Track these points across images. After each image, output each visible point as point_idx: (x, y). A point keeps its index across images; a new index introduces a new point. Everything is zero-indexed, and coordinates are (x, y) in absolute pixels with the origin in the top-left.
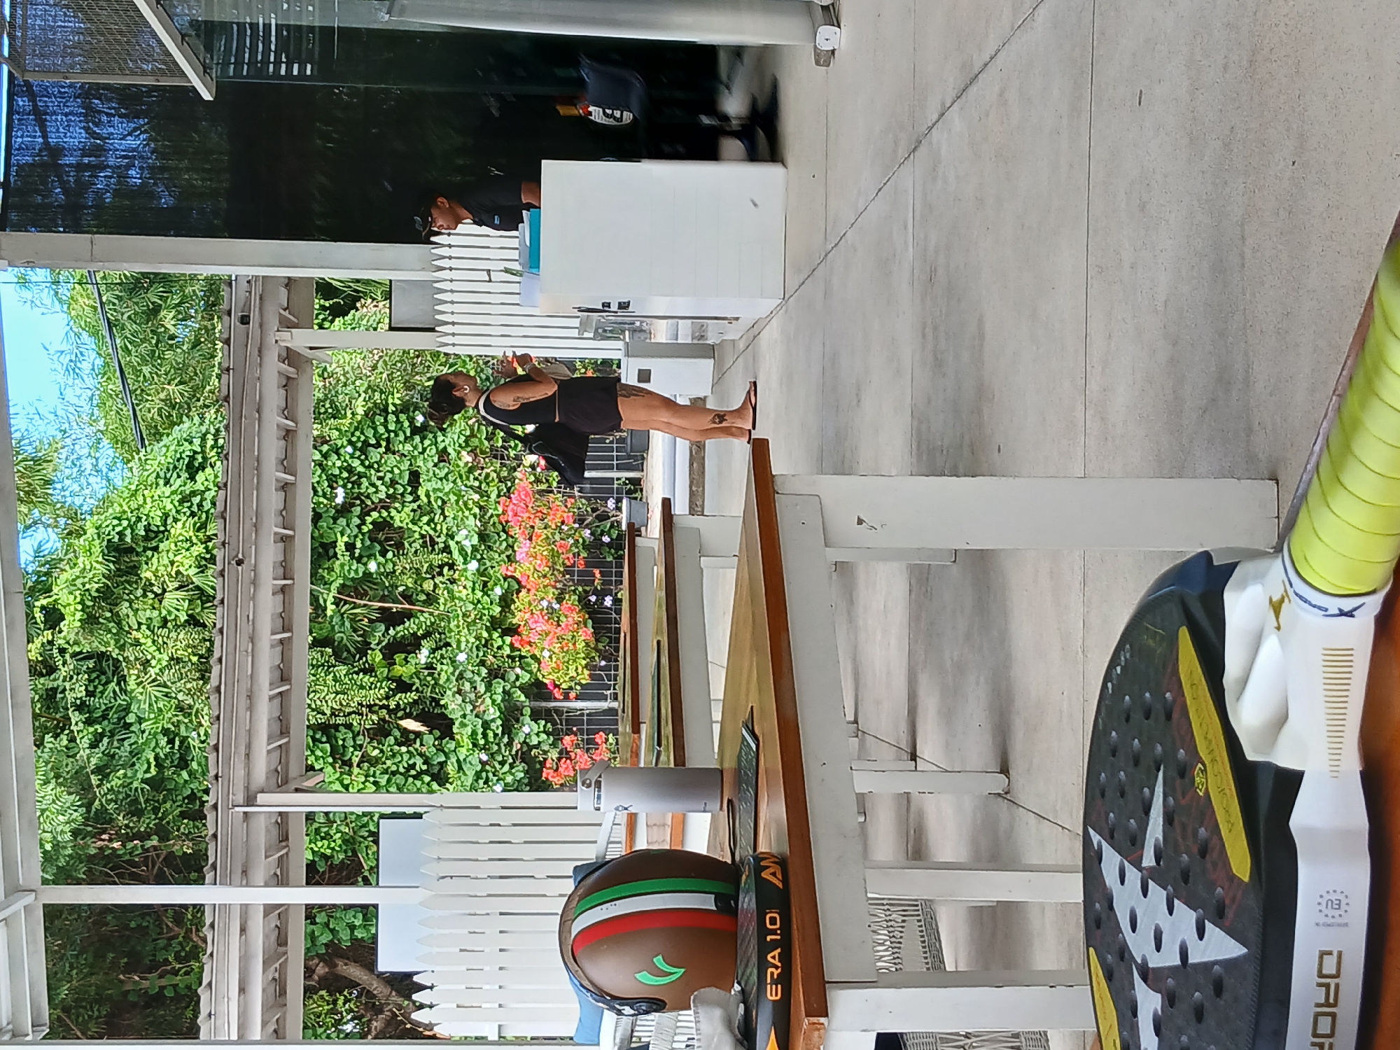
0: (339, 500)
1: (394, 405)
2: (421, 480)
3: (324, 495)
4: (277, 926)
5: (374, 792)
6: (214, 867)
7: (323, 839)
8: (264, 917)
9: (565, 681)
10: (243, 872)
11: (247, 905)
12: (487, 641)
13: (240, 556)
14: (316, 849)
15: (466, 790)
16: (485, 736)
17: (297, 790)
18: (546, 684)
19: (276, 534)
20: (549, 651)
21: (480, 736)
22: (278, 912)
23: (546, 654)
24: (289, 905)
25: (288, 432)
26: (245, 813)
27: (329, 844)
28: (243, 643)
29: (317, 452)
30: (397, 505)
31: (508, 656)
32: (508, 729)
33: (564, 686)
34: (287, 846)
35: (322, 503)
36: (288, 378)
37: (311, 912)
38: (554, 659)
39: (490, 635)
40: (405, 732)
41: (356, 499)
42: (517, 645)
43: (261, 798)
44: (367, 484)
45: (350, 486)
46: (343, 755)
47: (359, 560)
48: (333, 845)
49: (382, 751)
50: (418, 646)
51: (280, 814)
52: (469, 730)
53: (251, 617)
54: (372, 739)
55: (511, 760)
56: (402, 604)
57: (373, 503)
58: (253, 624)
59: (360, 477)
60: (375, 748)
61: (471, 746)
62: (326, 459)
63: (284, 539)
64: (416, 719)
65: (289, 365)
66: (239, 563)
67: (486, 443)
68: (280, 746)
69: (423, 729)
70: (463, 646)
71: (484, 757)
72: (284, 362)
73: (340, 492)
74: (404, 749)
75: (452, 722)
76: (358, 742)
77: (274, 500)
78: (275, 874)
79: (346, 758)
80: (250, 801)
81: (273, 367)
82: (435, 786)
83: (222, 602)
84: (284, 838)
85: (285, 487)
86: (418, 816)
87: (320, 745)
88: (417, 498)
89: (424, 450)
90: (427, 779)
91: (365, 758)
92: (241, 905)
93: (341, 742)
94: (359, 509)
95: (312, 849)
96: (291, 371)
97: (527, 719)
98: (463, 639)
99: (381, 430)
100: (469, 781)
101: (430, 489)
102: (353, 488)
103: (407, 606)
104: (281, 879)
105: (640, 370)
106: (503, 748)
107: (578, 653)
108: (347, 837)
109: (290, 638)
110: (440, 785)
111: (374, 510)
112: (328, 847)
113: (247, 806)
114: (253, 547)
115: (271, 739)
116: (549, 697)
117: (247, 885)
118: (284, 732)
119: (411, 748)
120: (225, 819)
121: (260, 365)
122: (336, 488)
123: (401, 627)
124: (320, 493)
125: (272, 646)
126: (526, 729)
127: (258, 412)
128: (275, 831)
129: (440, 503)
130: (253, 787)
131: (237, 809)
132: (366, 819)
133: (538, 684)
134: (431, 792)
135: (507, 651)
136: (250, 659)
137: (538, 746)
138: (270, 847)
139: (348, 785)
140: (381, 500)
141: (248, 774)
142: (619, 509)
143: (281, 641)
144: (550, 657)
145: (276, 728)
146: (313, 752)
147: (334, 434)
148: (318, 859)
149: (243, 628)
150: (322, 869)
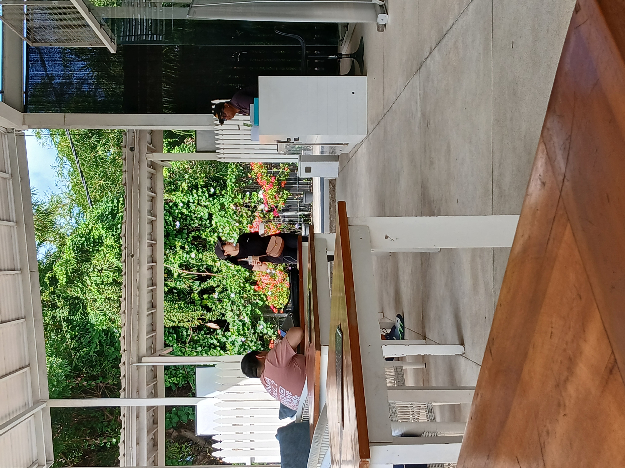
0: (177, 227)
1: (201, 185)
2: (213, 218)
3: (171, 225)
4: (153, 415)
5: (196, 356)
6: (124, 390)
7: (174, 376)
8: (147, 411)
9: (278, 305)
10: (137, 392)
11: (139, 406)
12: (243, 288)
13: (133, 253)
14: (171, 381)
15: (236, 354)
16: (243, 330)
17: (160, 356)
18: (270, 307)
19: (148, 243)
20: (271, 292)
21: (241, 330)
22: (153, 409)
23: (270, 293)
24: (158, 406)
25: (153, 198)
26: (137, 366)
27: (177, 379)
28: (135, 291)
29: (167, 206)
30: (203, 228)
31: (253, 295)
32: (254, 326)
33: (278, 307)
34: (157, 380)
35: (170, 228)
36: (152, 174)
37: (168, 409)
38: (273, 296)
39: (244, 284)
40: (209, 328)
41: (185, 226)
42: (257, 289)
43: (144, 359)
44: (189, 219)
45: (182, 220)
46: (182, 339)
47: (187, 253)
48: (178, 379)
49: (199, 337)
50: (214, 291)
51: (153, 366)
52: (236, 327)
53: (138, 280)
54: (194, 332)
55: (255, 340)
56: (206, 272)
57: (192, 228)
58: (139, 283)
59: (187, 217)
60: (196, 336)
61: (237, 334)
62: (171, 209)
63: (151, 245)
64: (215, 322)
65: (152, 169)
66: (132, 256)
67: (241, 201)
68: (152, 336)
69: (217, 327)
70: (233, 290)
71: (243, 339)
72: (150, 167)
73: (178, 223)
74: (209, 336)
75: (229, 324)
76: (189, 333)
77: (147, 228)
78: (152, 392)
79: (183, 341)
80: (139, 361)
81: (145, 170)
82: (222, 352)
83: (125, 273)
84: (155, 377)
85: (151, 222)
86: (214, 366)
87: (172, 335)
88: (211, 225)
89: (215, 204)
90: (219, 349)
91: (192, 340)
92: (136, 406)
93: (181, 333)
94: (186, 230)
95: (169, 381)
96: (153, 171)
97: (262, 322)
98: (233, 287)
99: (195, 195)
100: (236, 349)
101: (217, 221)
102: (183, 221)
103: (208, 274)
104: (154, 395)
105: (306, 167)
106: (252, 335)
107: (284, 293)
108: (185, 375)
109: (156, 289)
110: (224, 351)
111: (193, 231)
112: (177, 380)
113: (138, 363)
114: (138, 249)
115: (148, 333)
116: (273, 313)
117: (139, 398)
118: (154, 330)
119: (211, 336)
120: (129, 368)
121: (140, 169)
122: (176, 222)
123: (206, 283)
124: (169, 224)
125: (147, 293)
126: (261, 327)
127: (139, 190)
128: (151, 374)
129: (222, 227)
130: (141, 355)
131: (134, 364)
132: (192, 367)
133: (268, 307)
134: (221, 355)
135: (252, 292)
136: (138, 298)
137: (266, 334)
138: (149, 381)
139: (184, 352)
140: (196, 227)
141: (138, 349)
142: (301, 228)
143: (152, 290)
144: (272, 294)
145: (150, 328)
146: (168, 337)
147: (174, 198)
148: (172, 385)
149: (134, 285)
150: (174, 390)
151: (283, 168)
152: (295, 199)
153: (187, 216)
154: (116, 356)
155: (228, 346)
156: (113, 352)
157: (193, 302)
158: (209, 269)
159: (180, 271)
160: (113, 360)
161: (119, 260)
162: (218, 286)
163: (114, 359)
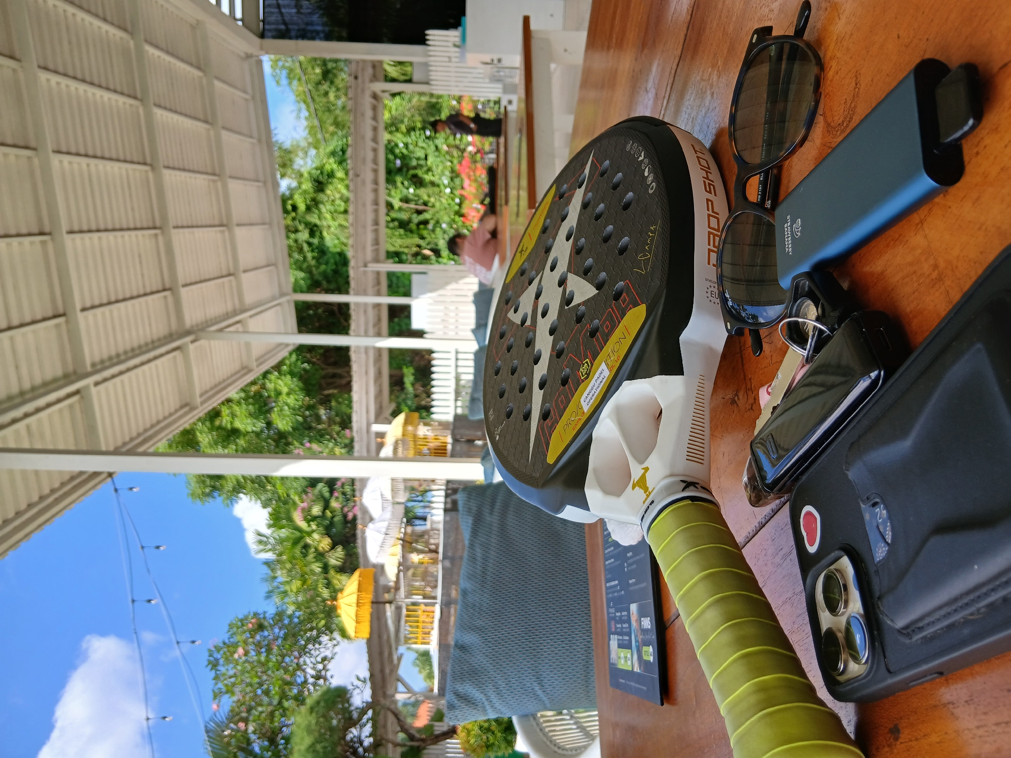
0: (398, 165)
1: (418, 128)
2: (429, 158)
5: (415, 265)
6: (353, 290)
8: (373, 306)
10: (365, 290)
14: (392, 282)
17: (383, 263)
24: (381, 302)
25: (375, 138)
26: (364, 270)
29: (389, 145)
30: (420, 167)
34: (380, 284)
35: (391, 165)
39: (454, 217)
40: (425, 255)
41: (404, 165)
43: (370, 265)
44: (409, 159)
47: (407, 188)
50: (429, 223)
51: (377, 270)
54: (413, 257)
56: (422, 206)
59: (406, 156)
61: (448, 258)
62: (393, 148)
64: (429, 249)
68: (376, 249)
69: (432, 254)
70: (445, 221)
73: (399, 162)
78: (376, 292)
80: (365, 266)
81: (368, 101)
84: (379, 276)
85: (375, 150)
87: (394, 258)
88: (427, 165)
89: (430, 146)
92: (364, 302)
94: (406, 168)
95: (389, 284)
96: (375, 102)
99: (413, 137)
101: (432, 161)
102: (403, 160)
103: (424, 208)
104: (378, 294)
109: (379, 217)
111: (412, 170)
114: (363, 171)
117: (366, 295)
118: (377, 244)
120: (357, 272)
121: (363, 98)
122: (396, 160)
123: (422, 216)
124: (391, 162)
125: (372, 211)
127: (363, 118)
128: (375, 276)
129: (436, 166)
130: (367, 262)
131: (360, 268)
132: (408, 273)
136: (363, 214)
138: (374, 282)
140: (414, 166)
141: (364, 256)
143: (375, 210)
145: (374, 242)
147: (394, 139)
158: (425, 204)
159: (400, 204)
161: (348, 191)
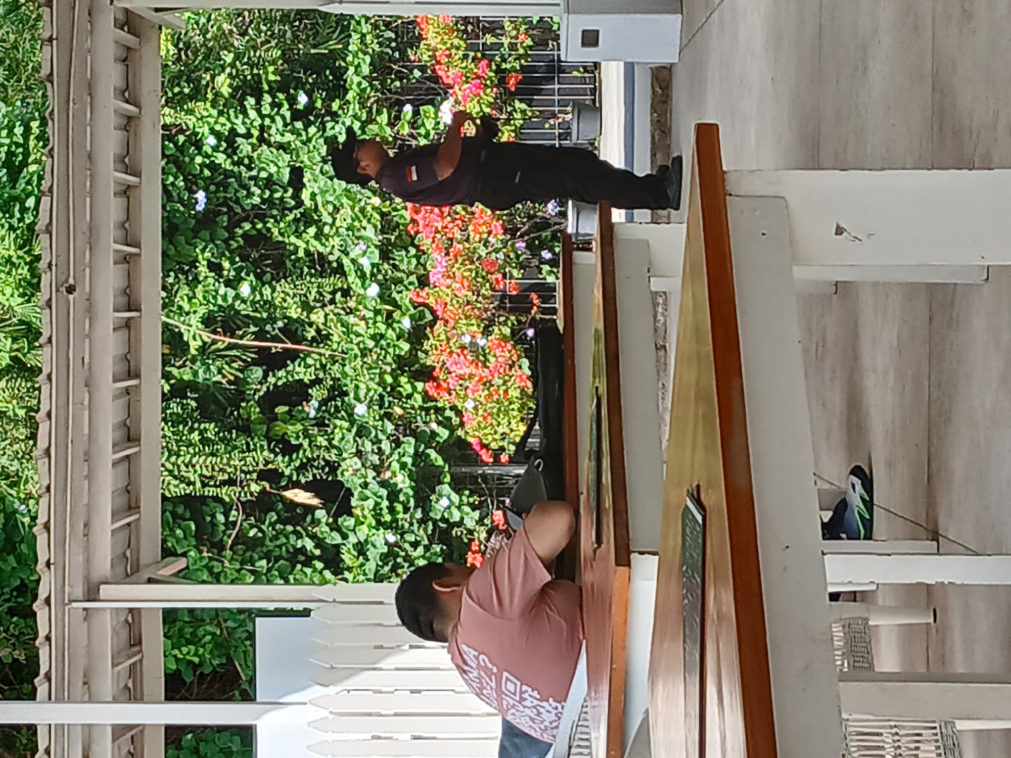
0: (200, 207)
1: (269, 83)
2: (305, 180)
3: (181, 201)
4: (129, 752)
5: (253, 583)
6: (48, 677)
7: (188, 642)
8: (113, 741)
9: (495, 440)
10: (85, 683)
11: (90, 726)
12: (393, 389)
13: (71, 281)
14: (180, 656)
15: (368, 580)
16: (392, 510)
17: (150, 581)
18: (470, 444)
19: (116, 251)
20: (475, 400)
21: (385, 511)
22: (130, 735)
23: (470, 405)
24: (144, 725)
25: (130, 119)
26: (85, 609)
27: (197, 651)
28: (78, 393)
29: (171, 145)
30: (275, 212)
31: (421, 408)
32: (423, 500)
33: (494, 445)
34: (141, 651)
35: (178, 210)
36: (128, 48)
37: (174, 734)
38: (481, 412)
39: (395, 378)
40: (292, 505)
41: (221, 205)
42: (432, 392)
43: (105, 591)
44: (236, 185)
45: (212, 188)
46: (213, 533)
47: (228, 283)
48: (201, 651)
49: (261, 530)
50: (307, 398)
51: (131, 610)
52: (370, 503)
53: (87, 360)
54: (248, 516)
55: (426, 542)
56: (284, 342)
57: (243, 210)
58: (90, 368)
59: (227, 177)
60: (252, 526)
61: (374, 523)
62: (182, 153)
63: (126, 259)
64: (306, 487)
65: (129, 32)
66: (71, 290)
67: (388, 130)
68: (129, 524)
69: (315, 502)
70: (362, 394)
71: (392, 538)
72: (122, 29)
73: (201, 196)
74: (290, 528)
75: (349, 493)
76: (231, 519)
77: (113, 209)
78: (126, 686)
79: (216, 540)
80: (92, 594)
81: (108, 36)
82: (327, 574)
83: (50, 340)
84: (135, 642)
85: (126, 192)
86: (306, 613)
87: (183, 524)
88: (300, 203)
89: (309, 140)
90: (319, 565)
91: (241, 538)
92: (83, 725)
93: (208, 519)
94: (225, 218)
95: (175, 656)
96: (131, 40)
97: (446, 489)
98: (362, 386)
99: (253, 114)
100: (371, 566)
101: (317, 191)
102: (217, 191)
103: (289, 345)
104: (133, 694)
105: (584, 32)
106: (416, 525)
107: (511, 403)
108: (220, 640)
109: (137, 387)
110: (335, 574)
111: (246, 219)
112: (196, 654)
113: (88, 601)
114: (88, 270)
115: (116, 516)
116: (477, 461)
117: (90, 701)
118: (132, 507)
119: (298, 528)
120: (60, 616)
121: (91, 33)
122: (196, 192)
123: (281, 373)
124: (176, 199)
125: (116, 397)
126: (444, 502)
127: (90, 94)
128: (124, 634)
129: (330, 208)
130: (95, 576)
131: (74, 605)
132: (242, 617)
133: (462, 444)
134: (324, 582)
135: (418, 400)
136: (86, 413)
137: (460, 523)
138: (119, 653)
139: (219, 573)
140: (254, 206)
141: (88, 561)
142: (563, 214)
143: (127, 391)
144: (476, 408)
145: (122, 500)
146: (171, 530)
147: (191, 121)
148: (182, 668)
149: (77, 374)
150: (188, 681)
151: (514, 33)
152: (547, 126)
153: (227, 174)
154: (22, 580)
155: (348, 558)
156: (14, 568)
157: (246, 429)
158: (293, 331)
159: (207, 337)
160: (12, 591)
161: (29, 301)
162: (317, 381)
163: (16, 589)
